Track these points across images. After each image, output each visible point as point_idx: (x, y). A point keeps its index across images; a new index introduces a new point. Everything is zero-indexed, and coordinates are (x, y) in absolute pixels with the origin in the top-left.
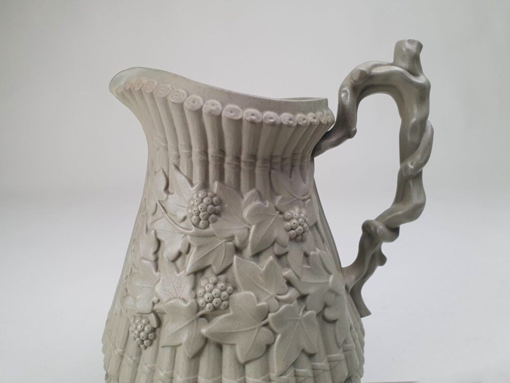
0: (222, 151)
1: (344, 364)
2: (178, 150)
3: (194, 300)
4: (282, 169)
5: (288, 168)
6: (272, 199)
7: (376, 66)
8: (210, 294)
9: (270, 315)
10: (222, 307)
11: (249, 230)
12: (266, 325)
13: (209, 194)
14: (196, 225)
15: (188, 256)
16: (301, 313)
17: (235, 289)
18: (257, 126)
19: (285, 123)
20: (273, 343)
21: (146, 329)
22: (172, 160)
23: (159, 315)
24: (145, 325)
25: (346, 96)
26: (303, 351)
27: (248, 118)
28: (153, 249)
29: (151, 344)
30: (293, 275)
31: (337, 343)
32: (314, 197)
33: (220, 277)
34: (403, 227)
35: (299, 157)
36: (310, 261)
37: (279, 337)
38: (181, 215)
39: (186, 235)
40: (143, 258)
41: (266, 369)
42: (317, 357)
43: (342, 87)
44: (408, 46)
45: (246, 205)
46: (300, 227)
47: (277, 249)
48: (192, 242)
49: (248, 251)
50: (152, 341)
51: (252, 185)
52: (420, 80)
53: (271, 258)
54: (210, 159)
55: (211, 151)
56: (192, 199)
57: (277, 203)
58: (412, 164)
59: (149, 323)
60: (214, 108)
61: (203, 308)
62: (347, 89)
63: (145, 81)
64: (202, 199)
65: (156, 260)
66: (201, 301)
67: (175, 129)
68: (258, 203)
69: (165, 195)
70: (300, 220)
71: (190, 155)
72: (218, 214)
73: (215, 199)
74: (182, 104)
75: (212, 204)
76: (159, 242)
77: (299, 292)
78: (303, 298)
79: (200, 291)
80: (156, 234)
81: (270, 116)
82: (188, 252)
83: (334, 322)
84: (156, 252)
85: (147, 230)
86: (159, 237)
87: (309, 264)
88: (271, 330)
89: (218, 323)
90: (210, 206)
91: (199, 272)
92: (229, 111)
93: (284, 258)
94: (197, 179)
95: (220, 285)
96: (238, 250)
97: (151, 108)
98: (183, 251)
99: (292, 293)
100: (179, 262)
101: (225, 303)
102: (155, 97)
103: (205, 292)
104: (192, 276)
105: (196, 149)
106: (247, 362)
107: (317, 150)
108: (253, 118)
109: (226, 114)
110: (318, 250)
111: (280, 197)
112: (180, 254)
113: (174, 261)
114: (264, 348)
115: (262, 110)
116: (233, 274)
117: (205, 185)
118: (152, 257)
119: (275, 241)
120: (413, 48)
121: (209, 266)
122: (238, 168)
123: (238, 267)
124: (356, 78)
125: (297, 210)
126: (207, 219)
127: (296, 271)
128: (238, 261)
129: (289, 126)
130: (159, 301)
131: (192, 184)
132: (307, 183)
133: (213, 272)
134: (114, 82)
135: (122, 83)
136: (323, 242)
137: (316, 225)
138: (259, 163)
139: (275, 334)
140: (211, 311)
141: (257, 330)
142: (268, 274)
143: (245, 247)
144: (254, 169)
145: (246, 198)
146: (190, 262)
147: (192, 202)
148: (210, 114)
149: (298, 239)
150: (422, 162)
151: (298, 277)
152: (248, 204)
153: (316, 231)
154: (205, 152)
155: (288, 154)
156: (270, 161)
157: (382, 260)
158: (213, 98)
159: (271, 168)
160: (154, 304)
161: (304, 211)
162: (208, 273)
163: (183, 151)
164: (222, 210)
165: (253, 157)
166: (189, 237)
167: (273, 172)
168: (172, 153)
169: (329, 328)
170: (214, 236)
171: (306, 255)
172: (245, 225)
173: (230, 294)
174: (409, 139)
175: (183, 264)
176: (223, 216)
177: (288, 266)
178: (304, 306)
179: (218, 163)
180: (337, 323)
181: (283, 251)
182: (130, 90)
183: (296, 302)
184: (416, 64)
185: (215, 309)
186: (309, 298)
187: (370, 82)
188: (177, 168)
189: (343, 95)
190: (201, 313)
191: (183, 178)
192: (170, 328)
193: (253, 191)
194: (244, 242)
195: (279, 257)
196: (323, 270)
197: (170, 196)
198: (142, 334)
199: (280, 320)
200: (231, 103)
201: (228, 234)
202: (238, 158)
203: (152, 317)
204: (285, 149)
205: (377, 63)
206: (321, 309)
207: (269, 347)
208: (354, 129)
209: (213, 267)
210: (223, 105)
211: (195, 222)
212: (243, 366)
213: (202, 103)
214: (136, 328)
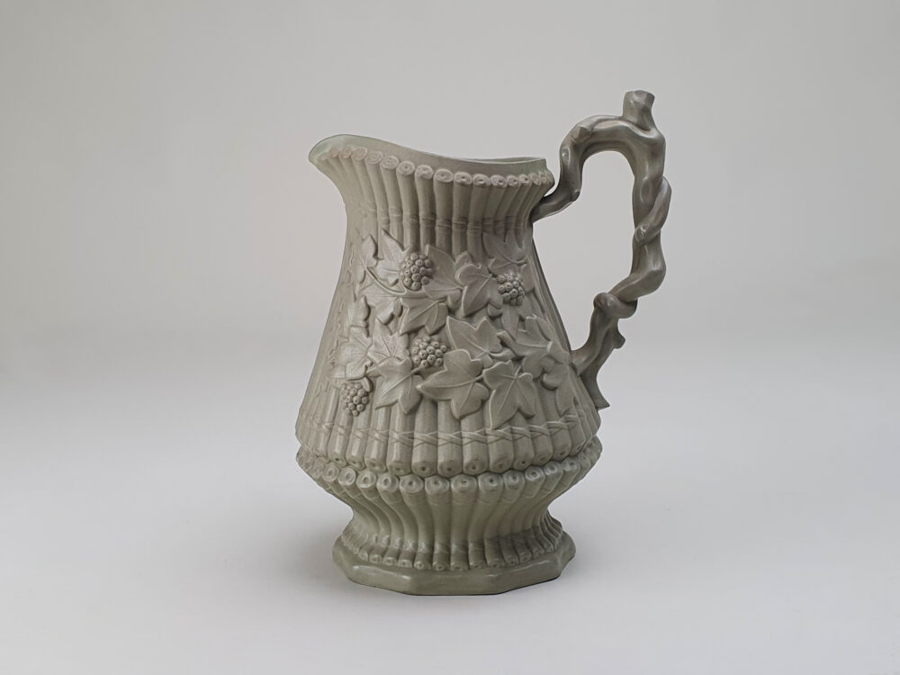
0: (433, 214)
1: (566, 433)
2: (388, 215)
3: (408, 358)
4: (495, 232)
5: (502, 231)
6: (485, 262)
7: (600, 121)
8: (424, 351)
9: (484, 371)
10: (436, 364)
11: (461, 291)
12: (481, 381)
13: (421, 256)
14: (408, 287)
15: (401, 318)
16: (516, 374)
17: (449, 348)
18: (467, 188)
19: (495, 184)
20: (488, 399)
21: (359, 393)
22: (382, 226)
23: (372, 379)
24: (358, 390)
25: (567, 155)
26: (519, 410)
27: (459, 181)
28: (362, 315)
29: (363, 410)
30: (507, 336)
31: (558, 411)
32: (531, 262)
33: (433, 337)
34: (641, 300)
35: (514, 220)
36: (527, 325)
37: (494, 392)
38: (392, 280)
39: (398, 297)
40: (352, 326)
41: (482, 424)
42: (535, 419)
43: (562, 146)
44: (636, 98)
45: (459, 266)
46: (514, 290)
47: (490, 310)
48: (404, 304)
49: (461, 312)
50: (365, 405)
51: (464, 248)
52: (652, 135)
53: (485, 319)
54: (421, 222)
55: (422, 214)
56: (404, 262)
57: (490, 266)
58: (644, 228)
59: (362, 387)
60: (426, 172)
61: (418, 366)
62: (568, 147)
63: (354, 148)
64: (414, 261)
65: (367, 326)
66: (415, 359)
67: (385, 194)
68: (470, 265)
69: (375, 262)
70: (515, 283)
71: (401, 219)
72: (430, 276)
73: (426, 261)
74: (395, 169)
75: (424, 266)
76: (369, 308)
77: (514, 352)
78: (518, 360)
79: (414, 350)
80: (366, 300)
81: (481, 178)
82: (400, 315)
83: (554, 389)
84: (366, 319)
85: (355, 299)
86: (370, 303)
87: (524, 329)
88: (486, 386)
89: (432, 380)
90: (422, 268)
91: (412, 332)
92: (440, 175)
93: (498, 320)
94: (408, 242)
95: (434, 343)
96: (451, 312)
97: (360, 174)
98: (396, 314)
99: (506, 352)
100: (391, 325)
101: (439, 359)
102: (366, 164)
103: (420, 349)
104: (406, 336)
105: (407, 213)
106: (462, 417)
107: (535, 215)
108: (464, 180)
109: (437, 178)
110: (535, 317)
111: (493, 260)
112: (392, 317)
113: (387, 324)
114: (480, 402)
115: (472, 173)
116: (446, 334)
117: (416, 248)
118: (362, 323)
119: (488, 303)
120: (641, 100)
121: (423, 326)
122: (449, 230)
123: (451, 327)
124: (576, 136)
125: (511, 273)
126: (419, 281)
127: (511, 332)
128: (450, 321)
129: (499, 187)
130: (372, 364)
131: (403, 249)
132: (524, 247)
133: (426, 332)
134: (316, 149)
135: (327, 150)
136: (543, 311)
137: (533, 291)
138: (469, 226)
139: (490, 390)
140: (426, 368)
141: (471, 386)
142: (482, 333)
143: (458, 308)
144: (466, 232)
145: (458, 260)
146: (403, 324)
147: (404, 266)
148: (422, 178)
149: (513, 302)
150: (656, 225)
151: (513, 338)
152: (461, 265)
153: (533, 298)
154: (416, 215)
155: (502, 216)
156: (482, 223)
157: (619, 341)
158: (425, 163)
159: (483, 230)
160: (366, 367)
161: (519, 275)
162: (421, 333)
163: (393, 215)
164: (434, 272)
165: (465, 218)
166: (401, 299)
167: (485, 234)
168: (381, 218)
169: (548, 395)
170: (427, 297)
171: (522, 319)
172: (458, 287)
173: (444, 353)
174: (642, 199)
175: (396, 326)
176: (435, 278)
177: (502, 328)
178: (520, 367)
179: (429, 226)
180: (558, 391)
181: (497, 312)
182: (337, 158)
183: (510, 361)
184: (645, 117)
185: (430, 365)
186: (524, 360)
187: (593, 140)
188: (387, 233)
189: (563, 155)
190: (415, 370)
191: (394, 243)
192: (384, 388)
193: (465, 253)
194: (457, 302)
195: (493, 318)
196: (541, 336)
197: (380, 262)
198: (355, 399)
199: (494, 375)
200: (443, 167)
201: (441, 295)
202: (449, 221)
203: (365, 382)
204: (497, 212)
205: (603, 117)
206: (538, 374)
207: (484, 402)
208: (576, 191)
209: (427, 327)
210: (434, 169)
211: (407, 284)
212: (458, 421)
213: (414, 168)
214: (348, 394)
